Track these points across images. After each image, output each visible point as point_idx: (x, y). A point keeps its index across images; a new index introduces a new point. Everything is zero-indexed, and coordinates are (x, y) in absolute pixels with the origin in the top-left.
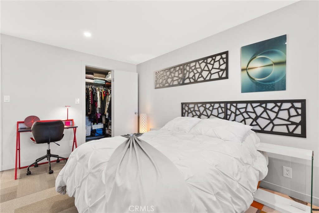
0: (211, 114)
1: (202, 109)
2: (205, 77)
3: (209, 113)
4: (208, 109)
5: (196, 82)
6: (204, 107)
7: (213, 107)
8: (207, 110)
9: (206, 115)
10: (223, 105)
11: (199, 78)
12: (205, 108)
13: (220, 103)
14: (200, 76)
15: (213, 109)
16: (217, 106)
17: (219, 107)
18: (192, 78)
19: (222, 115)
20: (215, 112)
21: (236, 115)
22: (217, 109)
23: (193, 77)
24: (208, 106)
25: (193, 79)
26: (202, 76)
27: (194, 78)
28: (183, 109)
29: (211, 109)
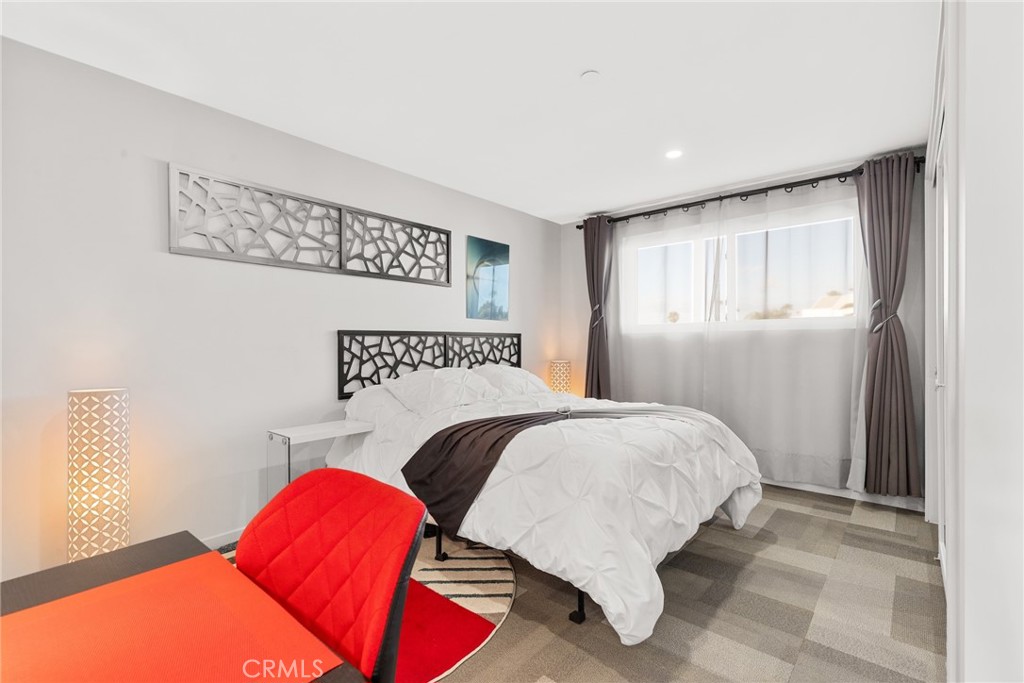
0: (421, 361)
1: (399, 349)
2: (407, 270)
3: (416, 357)
4: (415, 349)
5: (382, 275)
6: (404, 343)
7: (424, 343)
8: (413, 352)
9: (411, 362)
10: (441, 340)
11: (391, 266)
12: (408, 348)
13: (435, 334)
14: (395, 263)
15: (424, 348)
16: (430, 341)
17: (434, 345)
18: (373, 260)
19: (439, 362)
20: (428, 356)
21: (461, 359)
22: (432, 347)
23: (375, 258)
24: (414, 340)
25: (375, 264)
26: (400, 266)
27: (377, 261)
28: (341, 349)
29: (419, 348)
